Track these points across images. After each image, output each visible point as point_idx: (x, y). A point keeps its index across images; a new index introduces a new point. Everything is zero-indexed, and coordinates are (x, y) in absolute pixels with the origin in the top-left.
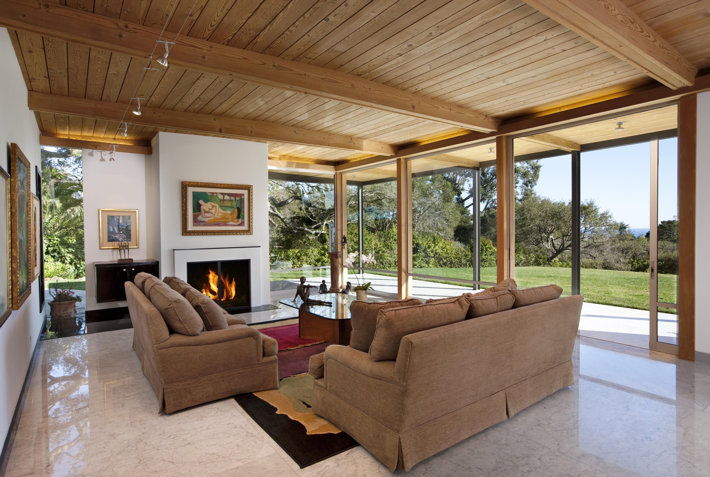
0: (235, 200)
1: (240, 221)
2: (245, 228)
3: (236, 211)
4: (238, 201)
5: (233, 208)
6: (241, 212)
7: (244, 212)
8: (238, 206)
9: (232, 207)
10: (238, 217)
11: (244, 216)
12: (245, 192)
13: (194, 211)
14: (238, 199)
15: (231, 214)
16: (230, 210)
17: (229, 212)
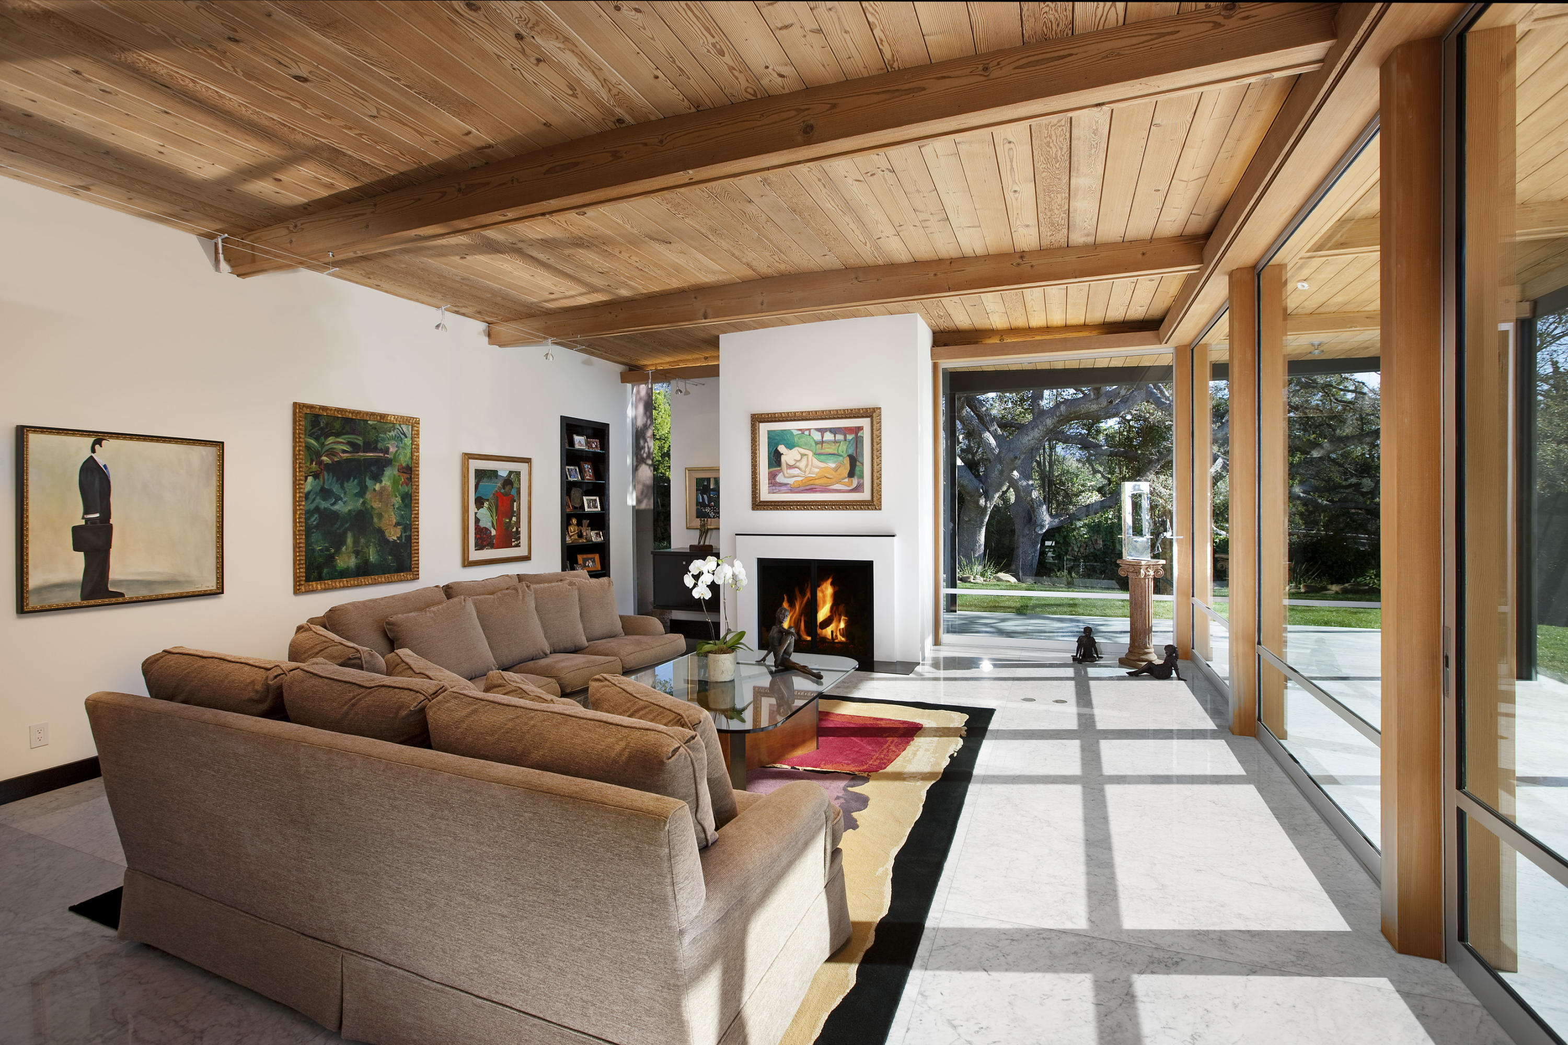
0: (845, 440)
1: (855, 481)
2: (865, 495)
3: (847, 463)
4: (850, 442)
6: (858, 464)
10: (851, 474)
12: (865, 423)
13: (770, 465)
14: (850, 437)
15: (836, 469)
16: (835, 462)
17: (833, 465)
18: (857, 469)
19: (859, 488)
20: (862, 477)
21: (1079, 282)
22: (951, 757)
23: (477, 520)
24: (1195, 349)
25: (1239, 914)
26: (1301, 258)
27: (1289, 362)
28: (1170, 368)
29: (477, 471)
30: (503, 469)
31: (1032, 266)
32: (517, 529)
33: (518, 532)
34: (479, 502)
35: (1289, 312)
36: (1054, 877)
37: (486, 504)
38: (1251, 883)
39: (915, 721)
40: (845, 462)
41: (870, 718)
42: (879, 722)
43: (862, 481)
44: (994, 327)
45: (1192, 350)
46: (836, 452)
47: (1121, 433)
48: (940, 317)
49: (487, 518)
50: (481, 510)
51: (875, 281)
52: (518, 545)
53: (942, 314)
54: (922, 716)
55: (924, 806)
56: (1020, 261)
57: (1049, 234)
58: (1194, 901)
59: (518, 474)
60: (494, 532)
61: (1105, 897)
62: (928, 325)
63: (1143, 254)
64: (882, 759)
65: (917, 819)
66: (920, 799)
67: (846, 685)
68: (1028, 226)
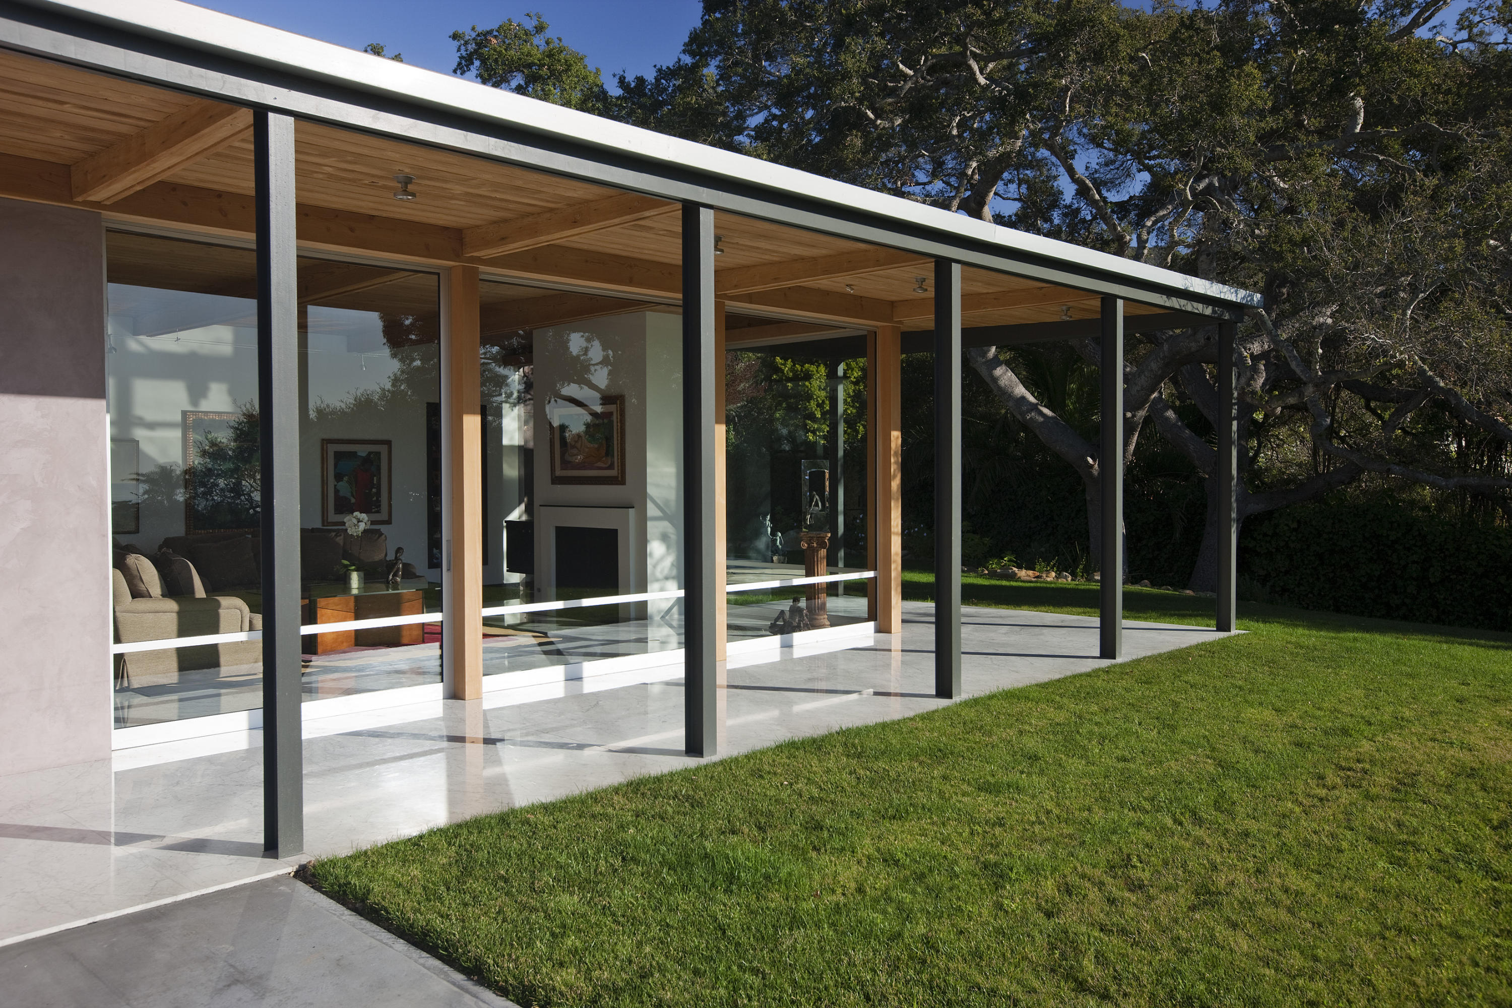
1: (609, 460)
2: (615, 472)
3: (604, 443)
6: (611, 444)
7: (613, 444)
11: (613, 451)
13: (561, 447)
15: (598, 449)
16: (597, 443)
17: (596, 446)
18: (610, 449)
23: (336, 491)
29: (335, 453)
30: (362, 451)
32: (377, 499)
33: (378, 501)
34: (338, 477)
37: (346, 479)
49: (345, 488)
50: (340, 483)
52: (378, 512)
59: (378, 454)
60: (353, 500)
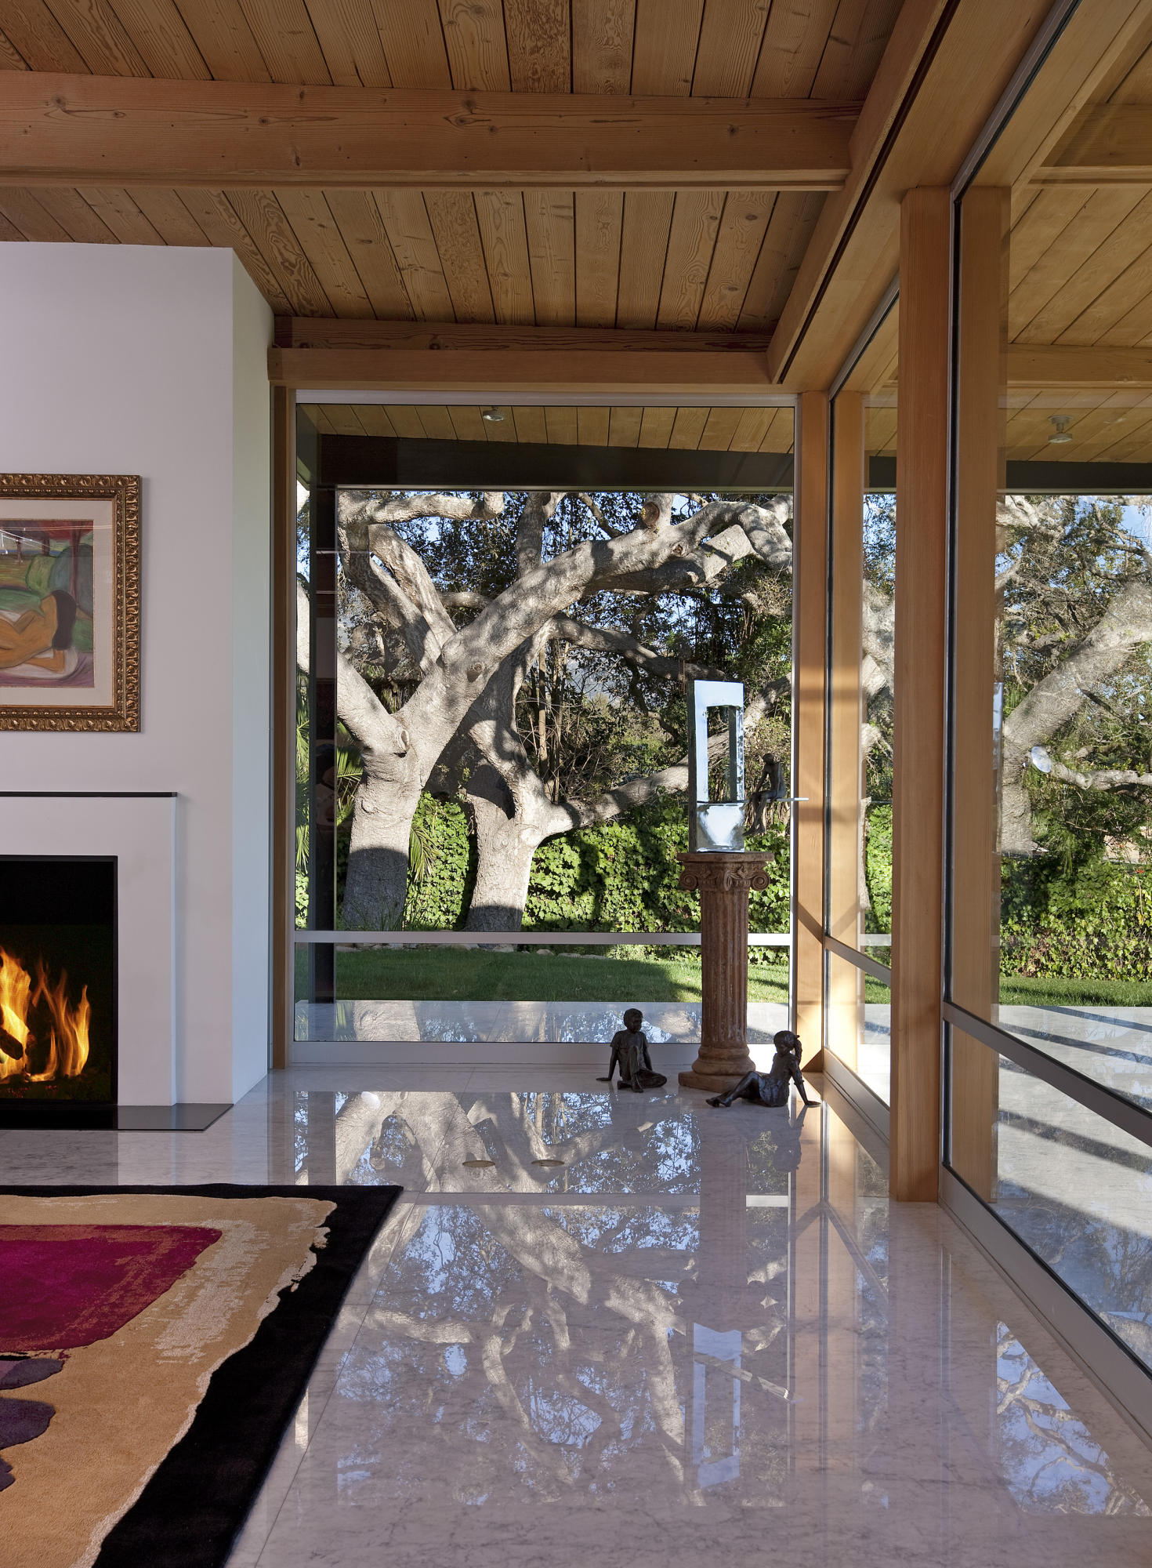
0: (46, 553)
1: (72, 660)
2: (100, 694)
3: (51, 608)
4: (59, 556)
5: (36, 593)
6: (79, 614)
7: (90, 615)
8: (59, 584)
9: (28, 591)
10: (62, 641)
11: (89, 635)
12: (101, 515)
14: (58, 547)
15: (21, 627)
16: (15, 609)
17: (14, 616)
18: (78, 627)
19: (82, 676)
20: (88, 648)
21: (597, 184)
22: (284, 1294)
24: (837, 401)
25: (897, 1549)
26: (1032, 181)
27: (1010, 464)
28: (786, 459)
31: (492, 129)
35: (1012, 335)
36: (504, 1527)
38: (921, 1483)
39: (203, 1224)
40: (45, 608)
41: (88, 1226)
42: (107, 1235)
43: (88, 659)
44: (417, 309)
45: (832, 402)
46: (21, 582)
47: (700, 635)
48: (288, 266)
51: (109, 115)
53: (293, 259)
54: (219, 1215)
55: (199, 1409)
56: (463, 112)
57: (529, 44)
58: (807, 1535)
61: (615, 1555)
62: (261, 288)
63: (732, 131)
64: (105, 1315)
65: (178, 1438)
66: (191, 1394)
67: (36, 1161)
68: (479, 10)
